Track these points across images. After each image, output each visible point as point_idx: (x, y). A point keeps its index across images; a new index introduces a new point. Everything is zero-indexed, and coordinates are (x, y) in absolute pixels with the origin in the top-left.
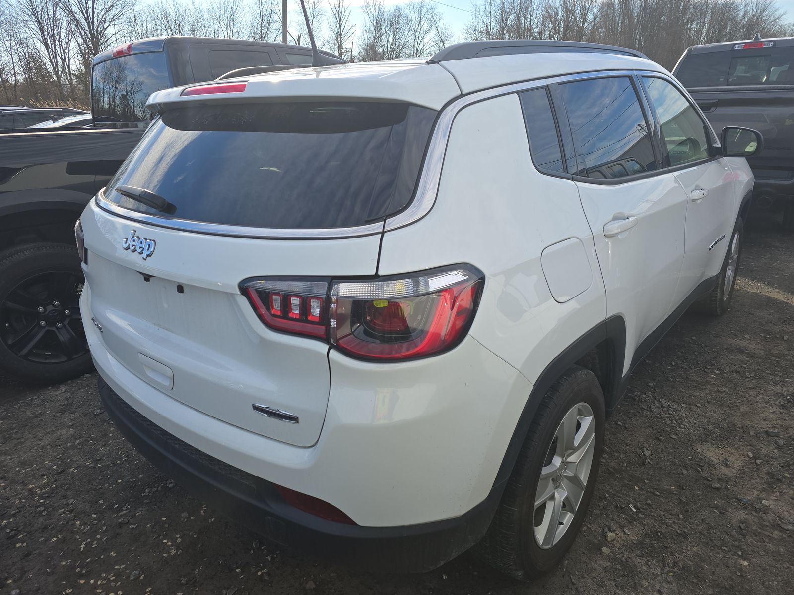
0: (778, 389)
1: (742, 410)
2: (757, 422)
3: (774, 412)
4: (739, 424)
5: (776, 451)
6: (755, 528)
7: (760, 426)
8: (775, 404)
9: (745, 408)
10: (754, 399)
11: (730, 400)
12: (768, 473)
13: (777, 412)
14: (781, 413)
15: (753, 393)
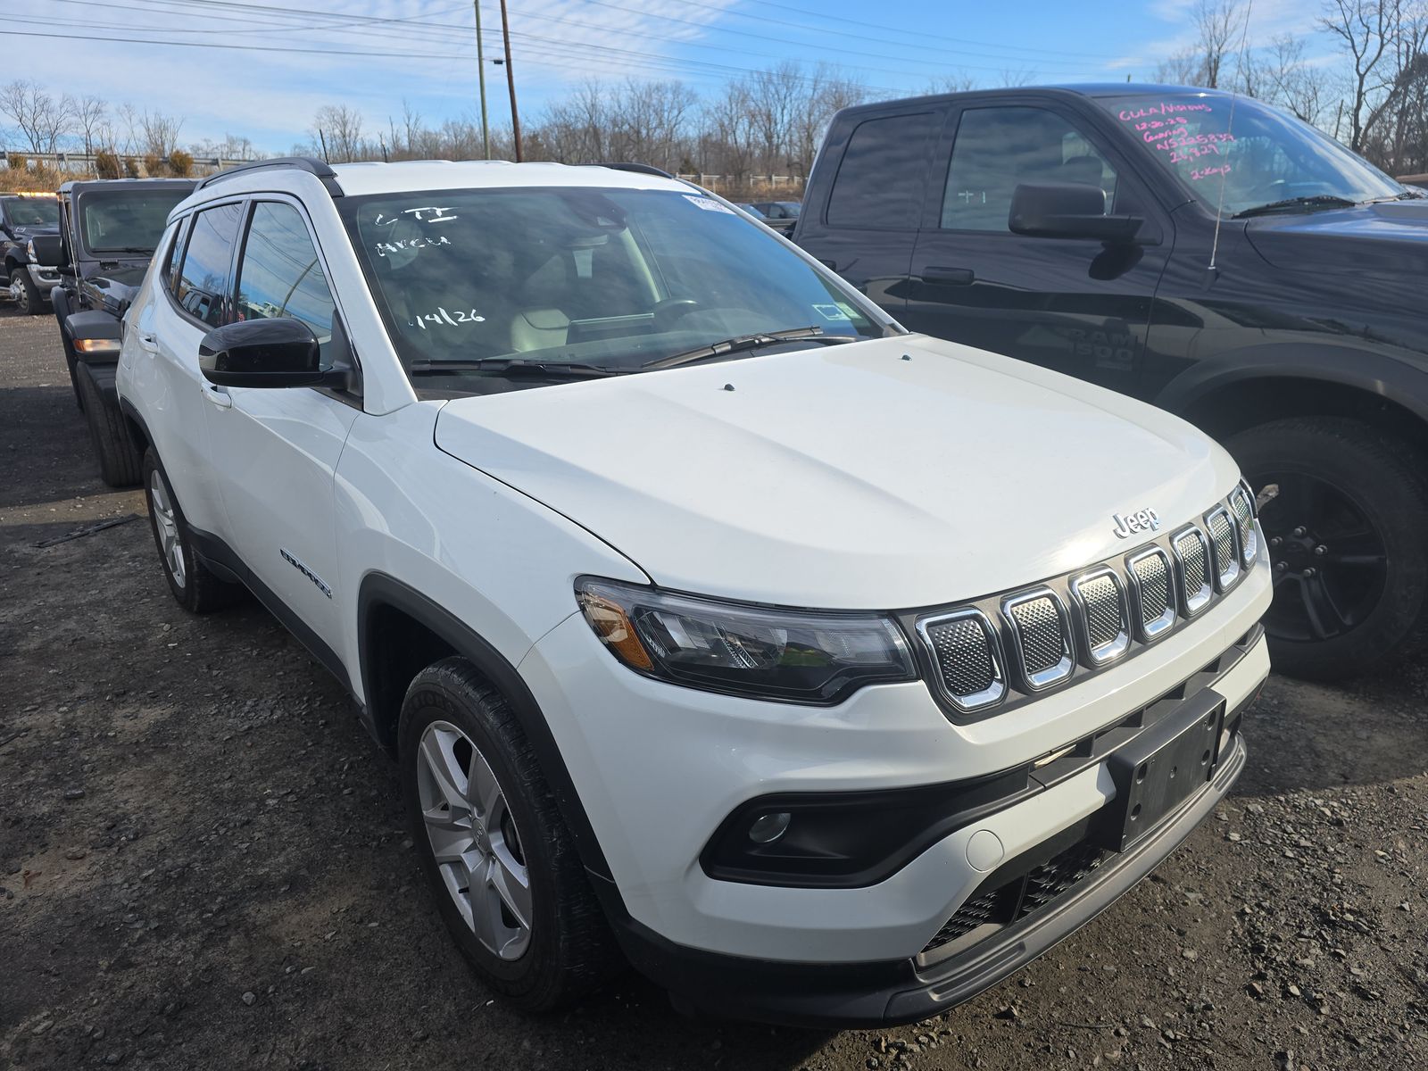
0: (152, 843)
1: (171, 776)
2: (138, 775)
3: (126, 802)
4: (158, 758)
5: (87, 758)
6: (60, 692)
7: (130, 773)
8: (134, 814)
9: (171, 781)
10: (171, 801)
11: (202, 776)
12: (79, 734)
13: (122, 805)
14: (117, 807)
15: (183, 809)
